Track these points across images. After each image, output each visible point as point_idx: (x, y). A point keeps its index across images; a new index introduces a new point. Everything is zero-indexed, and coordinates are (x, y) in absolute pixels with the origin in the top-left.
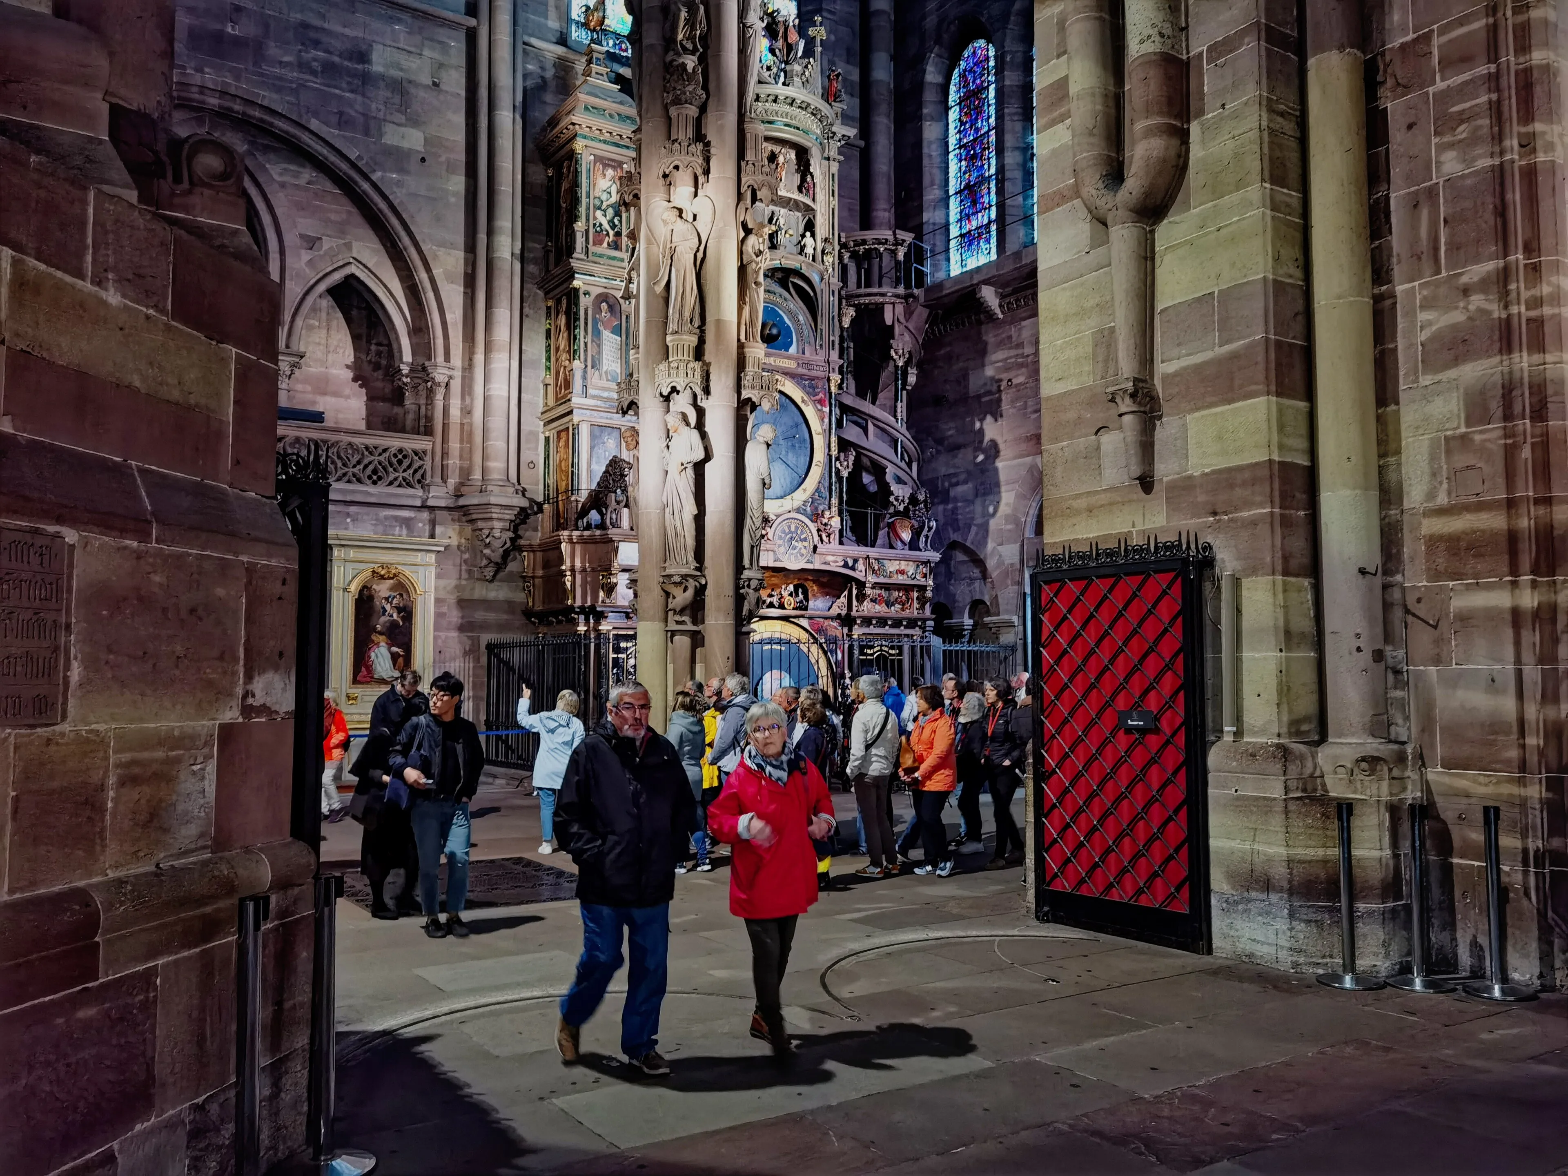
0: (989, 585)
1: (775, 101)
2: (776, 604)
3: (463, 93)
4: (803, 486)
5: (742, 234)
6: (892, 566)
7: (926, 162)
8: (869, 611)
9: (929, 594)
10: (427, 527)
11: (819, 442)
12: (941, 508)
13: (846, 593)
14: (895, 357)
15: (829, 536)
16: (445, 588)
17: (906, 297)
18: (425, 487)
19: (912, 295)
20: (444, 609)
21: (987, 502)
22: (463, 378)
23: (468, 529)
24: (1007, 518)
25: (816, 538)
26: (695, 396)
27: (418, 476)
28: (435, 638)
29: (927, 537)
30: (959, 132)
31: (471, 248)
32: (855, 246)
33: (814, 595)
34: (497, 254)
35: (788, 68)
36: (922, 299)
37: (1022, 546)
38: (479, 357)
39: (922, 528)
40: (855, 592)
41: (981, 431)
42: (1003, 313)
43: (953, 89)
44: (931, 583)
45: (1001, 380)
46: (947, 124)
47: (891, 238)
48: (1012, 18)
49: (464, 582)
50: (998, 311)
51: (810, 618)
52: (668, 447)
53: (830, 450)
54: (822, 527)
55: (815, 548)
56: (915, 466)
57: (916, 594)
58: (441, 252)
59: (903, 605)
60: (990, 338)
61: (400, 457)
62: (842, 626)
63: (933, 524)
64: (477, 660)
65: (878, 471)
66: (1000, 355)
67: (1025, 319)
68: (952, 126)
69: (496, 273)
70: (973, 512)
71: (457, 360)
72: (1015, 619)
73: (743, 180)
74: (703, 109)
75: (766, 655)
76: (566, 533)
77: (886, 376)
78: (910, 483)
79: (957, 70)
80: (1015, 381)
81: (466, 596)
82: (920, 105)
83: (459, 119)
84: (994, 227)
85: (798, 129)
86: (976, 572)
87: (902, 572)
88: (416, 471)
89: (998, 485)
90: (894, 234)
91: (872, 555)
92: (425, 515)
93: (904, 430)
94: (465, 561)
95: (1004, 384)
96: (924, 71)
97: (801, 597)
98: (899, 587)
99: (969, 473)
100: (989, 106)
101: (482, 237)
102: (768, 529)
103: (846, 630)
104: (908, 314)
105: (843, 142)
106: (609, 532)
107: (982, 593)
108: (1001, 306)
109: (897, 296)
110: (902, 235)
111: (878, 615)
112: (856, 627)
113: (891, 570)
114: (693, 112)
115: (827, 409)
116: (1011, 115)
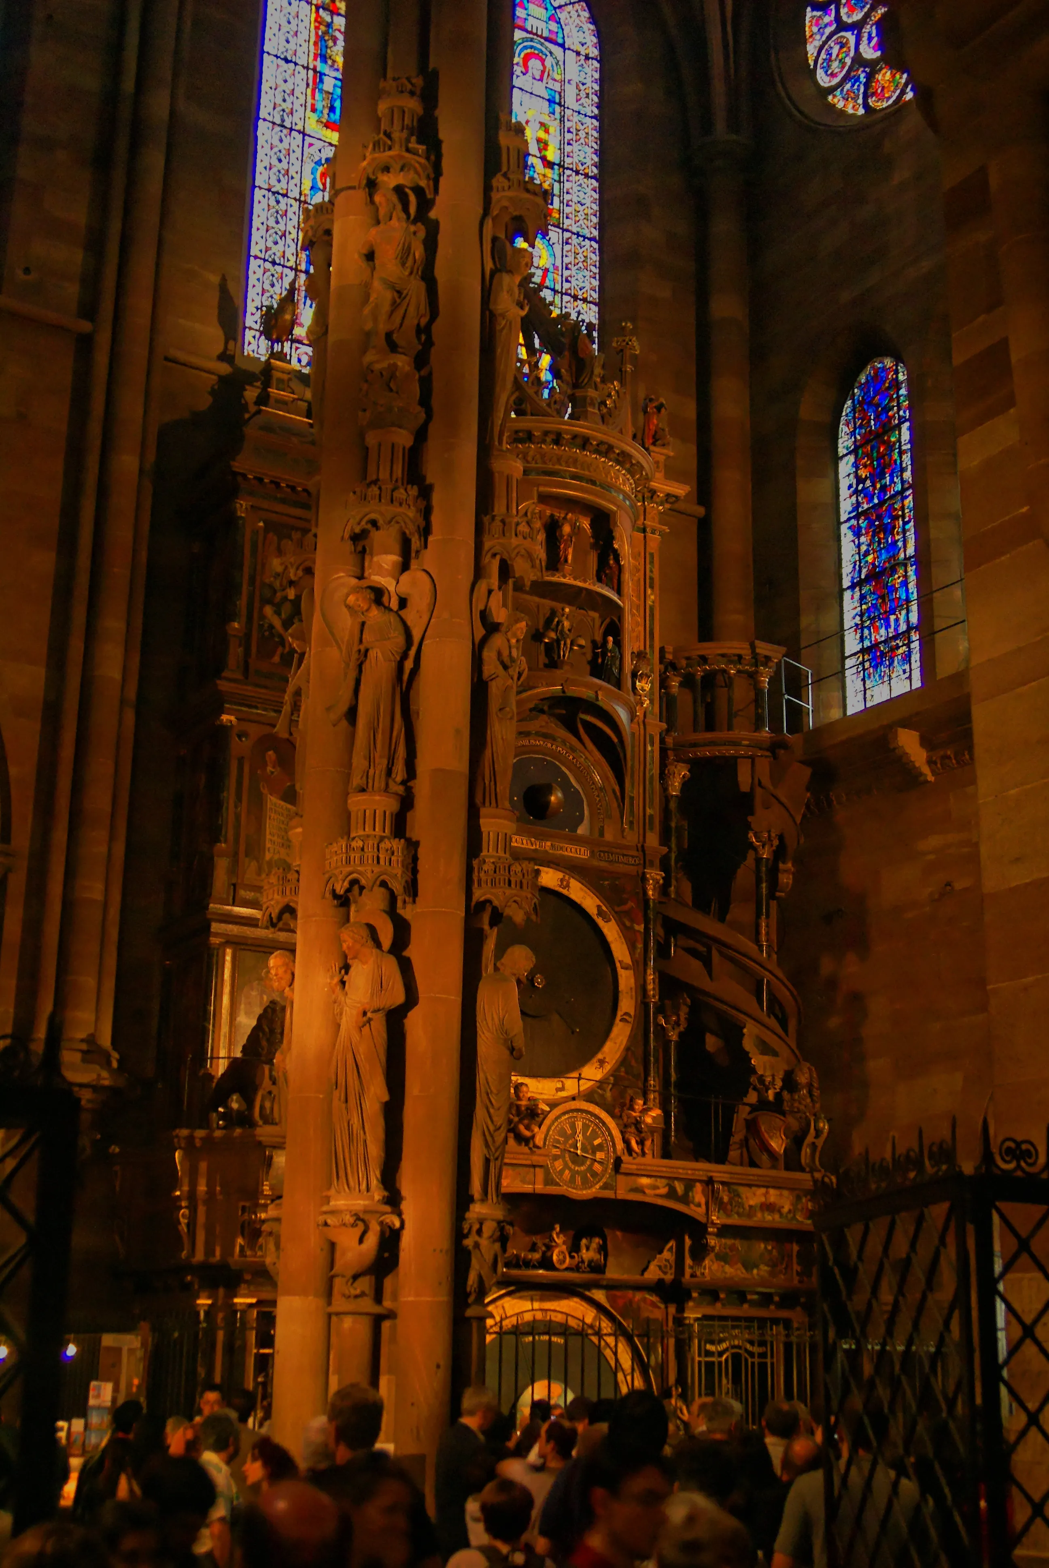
1: (557, 442)
3: (64, 429)
4: (599, 1054)
5: (480, 632)
6: (754, 1198)
8: (713, 1275)
11: (627, 981)
13: (672, 1243)
14: (756, 844)
17: (772, 747)
19: (782, 744)
25: (620, 1146)
26: (393, 898)
29: (814, 1146)
30: (856, 492)
32: (688, 665)
34: (99, 672)
35: (579, 393)
36: (798, 750)
38: (60, 835)
39: (804, 1131)
42: (933, 772)
43: (843, 429)
45: (932, 882)
46: (836, 481)
47: (746, 653)
50: (926, 770)
51: (610, 1287)
52: (343, 983)
53: (645, 995)
55: (618, 1162)
56: (791, 1025)
57: (796, 1248)
59: (774, 1265)
60: (915, 814)
62: (666, 1300)
63: (824, 1126)
66: (933, 842)
68: (844, 484)
69: (96, 703)
73: (487, 545)
74: (421, 435)
75: (525, 1354)
76: (184, 1132)
77: (740, 874)
78: (785, 1052)
79: (849, 403)
80: (956, 884)
82: (791, 455)
83: (56, 466)
84: (915, 638)
85: (593, 483)
87: (769, 1207)
90: (753, 647)
91: (717, 1176)
93: (773, 966)
95: (938, 888)
96: (797, 405)
98: (765, 1233)
100: (901, 453)
101: (77, 645)
103: (672, 1309)
104: (777, 774)
105: (668, 506)
106: (259, 1131)
108: (930, 762)
109: (758, 745)
110: (763, 648)
111: (729, 1282)
112: (691, 1304)
113: (752, 1203)
114: (404, 438)
115: (641, 928)
116: (937, 465)
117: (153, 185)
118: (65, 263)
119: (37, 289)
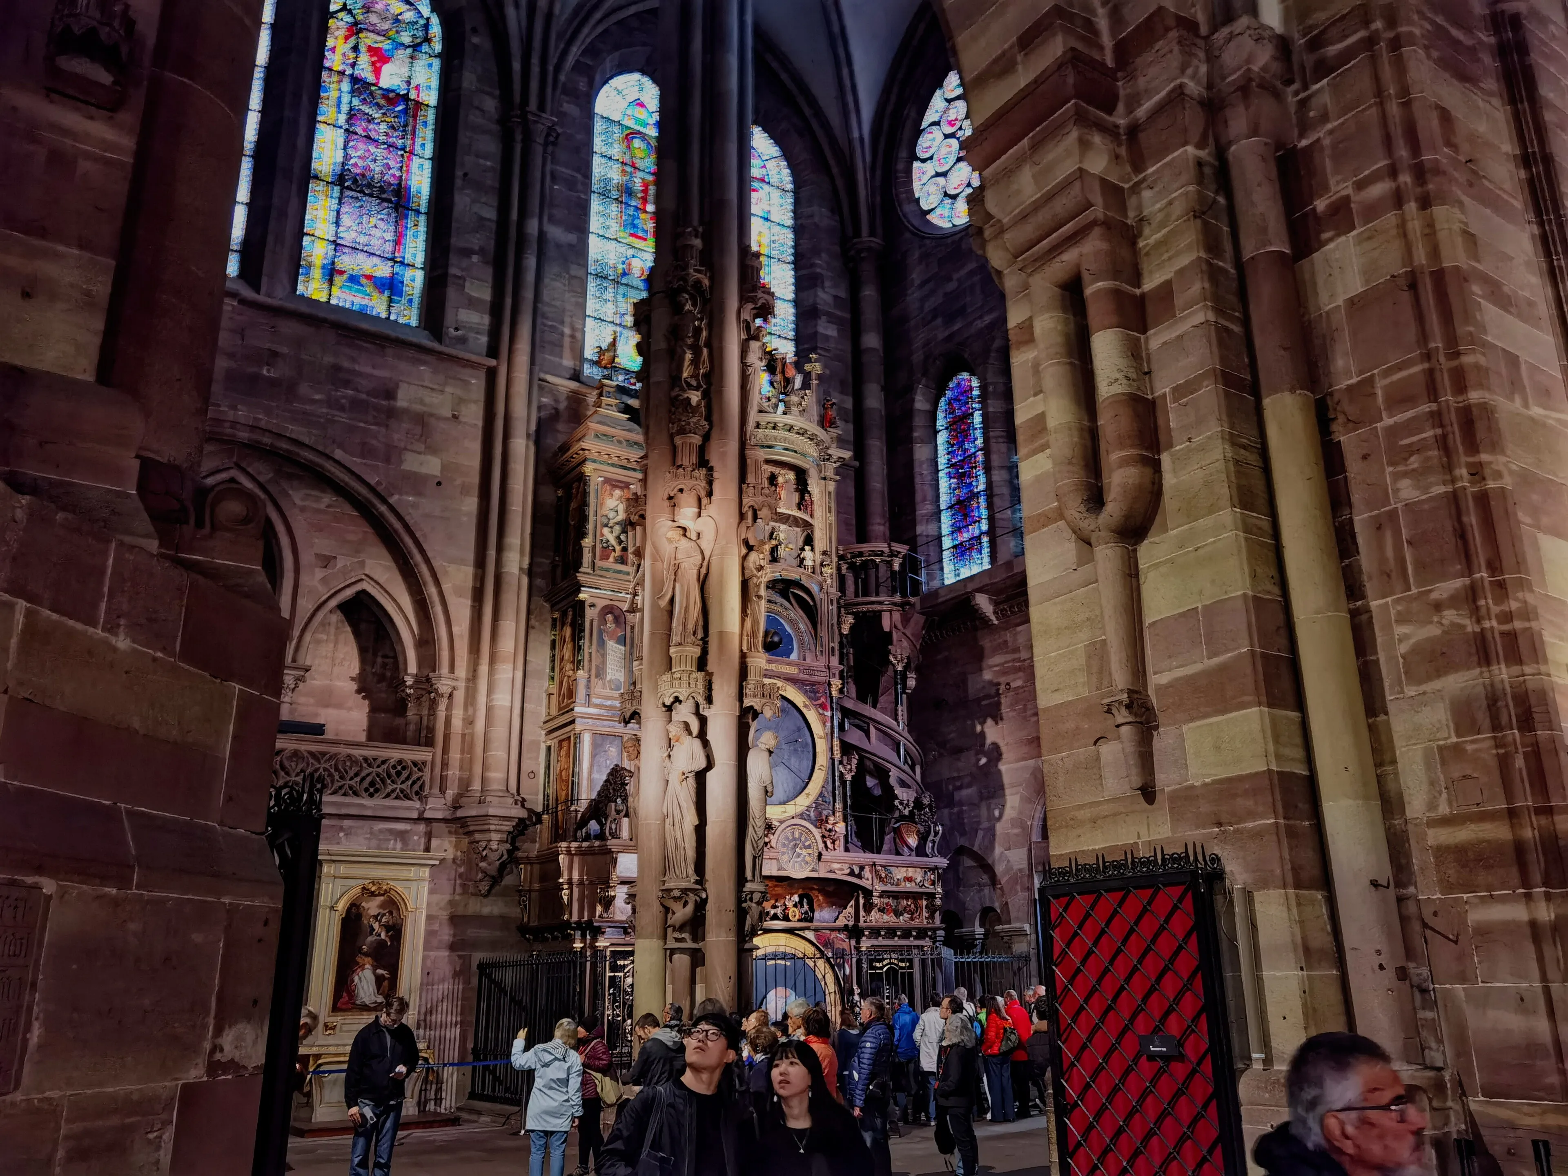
0: (998, 891)
1: (774, 428)
2: (780, 916)
3: (480, 423)
4: (806, 791)
6: (899, 874)
7: (918, 480)
8: (877, 921)
9: (938, 902)
10: (423, 840)
11: (822, 746)
12: (946, 811)
13: (852, 902)
14: (895, 662)
15: (833, 842)
16: (437, 904)
17: (902, 605)
18: (423, 799)
19: (908, 603)
20: (436, 927)
21: (993, 806)
22: (467, 688)
23: (466, 840)
24: (1014, 822)
25: (821, 845)
26: (697, 706)
27: (416, 787)
28: (425, 958)
29: (934, 842)
30: (948, 453)
31: (480, 563)
32: (852, 557)
33: (819, 906)
34: (505, 570)
36: (918, 606)
37: (1030, 850)
38: (484, 668)
39: (928, 833)
40: (862, 901)
41: (982, 734)
42: (998, 619)
43: (940, 415)
44: (940, 890)
45: (999, 684)
46: (936, 446)
47: (886, 550)
48: (993, 354)
49: (457, 898)
50: (993, 618)
51: (816, 930)
52: (669, 756)
53: (832, 754)
54: (827, 834)
55: (820, 855)
56: (918, 769)
57: (925, 903)
58: (452, 568)
59: (912, 914)
60: (986, 643)
61: (399, 768)
62: (850, 938)
63: (940, 828)
64: (467, 982)
65: (882, 774)
66: (998, 659)
67: (1019, 625)
68: (941, 448)
69: (504, 587)
70: (978, 816)
71: (462, 671)
72: (1027, 927)
73: (745, 501)
74: (706, 438)
75: (771, 971)
76: (564, 844)
77: (885, 680)
78: (914, 786)
79: (943, 399)
80: (1013, 685)
81: (460, 911)
82: (911, 429)
83: (476, 447)
84: (985, 539)
85: (796, 452)
86: (985, 878)
87: (909, 879)
88: (414, 783)
89: (1002, 787)
90: (890, 546)
91: (878, 862)
92: (422, 828)
93: (905, 734)
94: (461, 875)
95: (1002, 688)
96: (913, 400)
97: (806, 907)
98: (907, 895)
99: (971, 774)
100: (975, 430)
101: (492, 553)
102: (771, 837)
103: (853, 942)
104: (905, 620)
105: (838, 464)
106: (609, 843)
107: (991, 899)
108: (995, 613)
109: (894, 604)
110: (897, 547)
111: (887, 925)
112: (864, 938)
113: (899, 877)
114: (697, 440)
115: (829, 714)
116: (996, 437)
117: (530, 277)
118: (479, 324)
119: (463, 340)
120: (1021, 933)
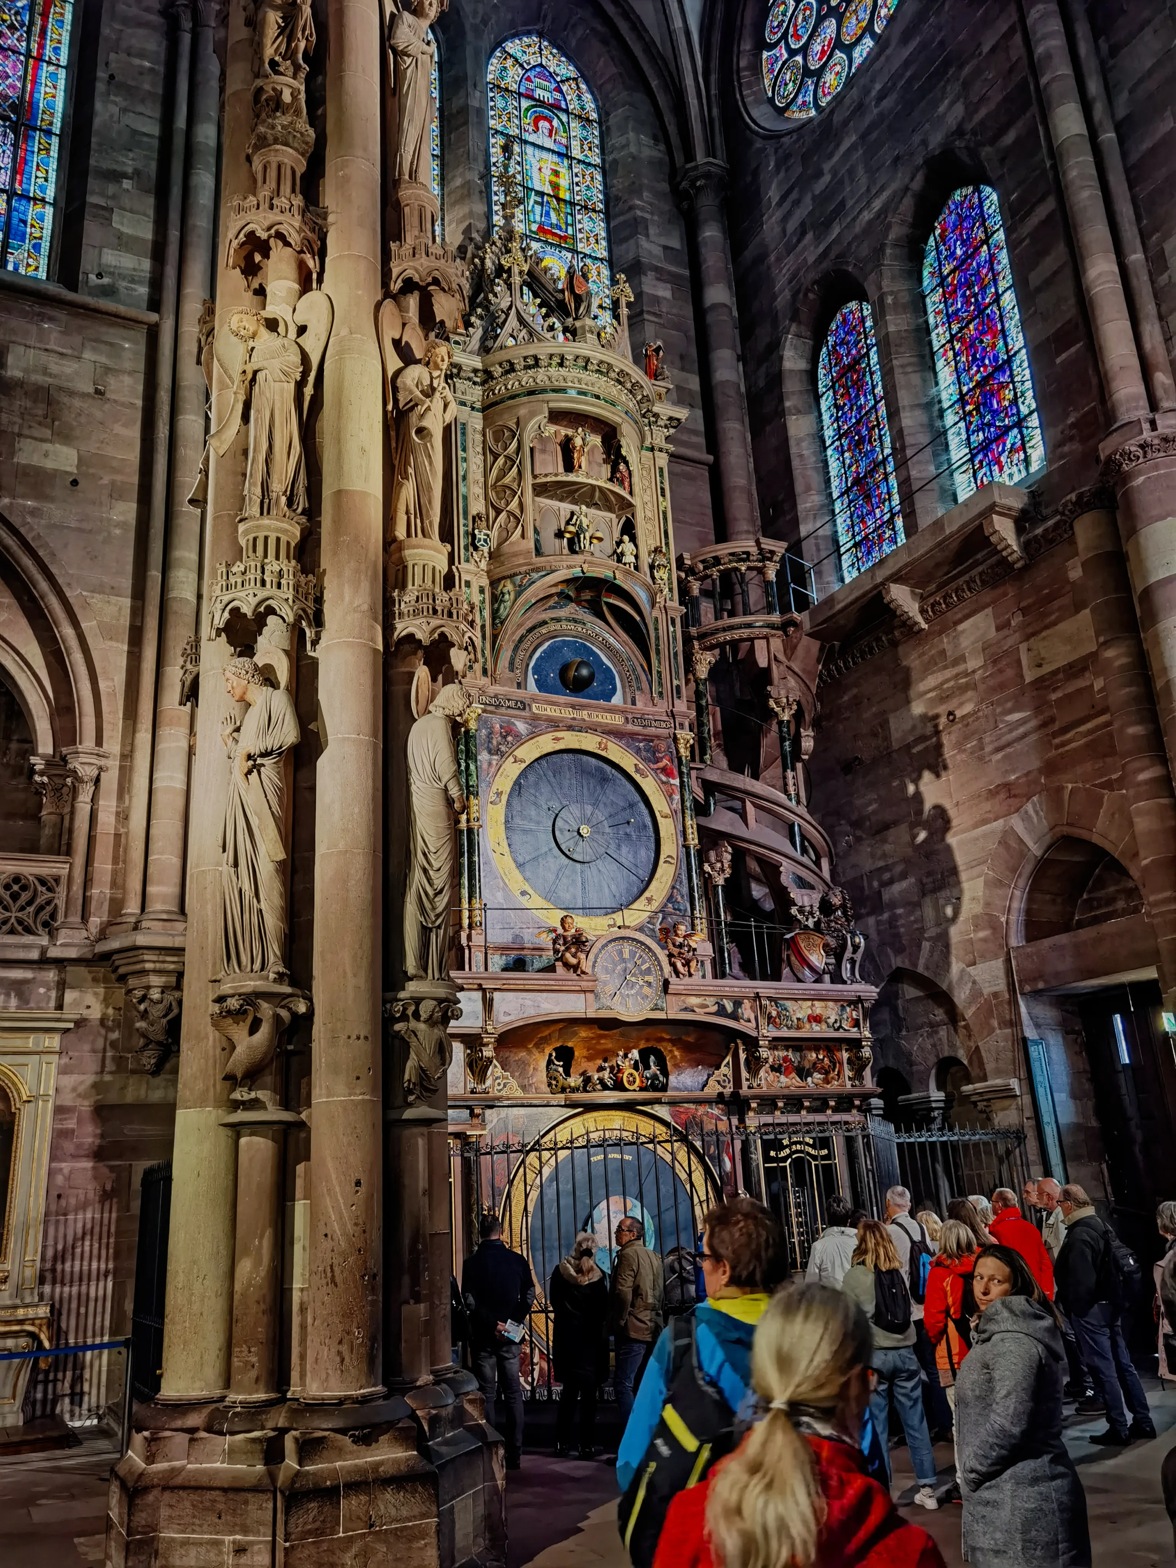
0: (962, 1032)
1: (561, 365)
2: (610, 1083)
3: (139, 403)
4: (647, 894)
6: (800, 1011)
7: (795, 463)
8: (769, 1085)
9: (866, 1052)
10: (53, 994)
11: (667, 828)
12: (871, 920)
13: (729, 1058)
14: (777, 709)
15: (687, 964)
16: (74, 1089)
17: (784, 627)
18: (52, 934)
19: (792, 623)
20: (71, 1124)
21: (941, 902)
22: (122, 768)
23: (120, 993)
24: (977, 922)
25: (667, 969)
27: (44, 915)
28: (51, 1173)
29: (853, 961)
30: (837, 419)
31: (139, 594)
32: (705, 568)
33: (676, 1066)
34: (173, 594)
36: (807, 626)
37: (1008, 961)
38: (143, 737)
39: (843, 947)
40: (743, 1056)
41: (918, 797)
42: (927, 621)
43: (821, 372)
44: (867, 1034)
45: (937, 717)
46: (820, 415)
47: (754, 550)
48: (888, 251)
49: (108, 1078)
50: (919, 619)
51: (672, 1103)
53: (685, 839)
54: (675, 951)
55: (666, 983)
56: (825, 863)
57: (845, 1055)
58: (96, 600)
59: (827, 1073)
60: (913, 659)
61: (16, 888)
62: (729, 1114)
63: (860, 940)
64: (125, 1208)
65: (771, 872)
66: (931, 681)
67: (961, 621)
68: (826, 417)
69: (172, 619)
70: (922, 919)
71: (113, 745)
72: (1014, 1083)
75: (597, 1172)
77: (768, 743)
78: (820, 886)
79: (824, 349)
80: (959, 713)
81: (113, 1098)
82: (781, 399)
83: (135, 433)
84: (899, 522)
86: (939, 1014)
87: (817, 1019)
88: (41, 908)
89: (954, 871)
90: (758, 543)
91: (763, 992)
92: (51, 975)
93: (802, 810)
94: (114, 1044)
95: (943, 721)
96: (781, 358)
97: (654, 1069)
98: (816, 1044)
99: (906, 861)
100: (872, 374)
101: (155, 574)
102: (582, 956)
103: (735, 1121)
104: (790, 649)
105: (674, 429)
107: (952, 1046)
108: (922, 611)
109: (772, 626)
110: (768, 544)
111: (786, 1092)
112: (751, 1114)
113: (800, 1016)
115: (676, 782)
116: (902, 366)
118: (135, 270)
119: (109, 292)
120: (1006, 1094)
